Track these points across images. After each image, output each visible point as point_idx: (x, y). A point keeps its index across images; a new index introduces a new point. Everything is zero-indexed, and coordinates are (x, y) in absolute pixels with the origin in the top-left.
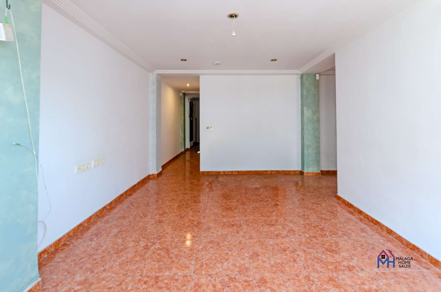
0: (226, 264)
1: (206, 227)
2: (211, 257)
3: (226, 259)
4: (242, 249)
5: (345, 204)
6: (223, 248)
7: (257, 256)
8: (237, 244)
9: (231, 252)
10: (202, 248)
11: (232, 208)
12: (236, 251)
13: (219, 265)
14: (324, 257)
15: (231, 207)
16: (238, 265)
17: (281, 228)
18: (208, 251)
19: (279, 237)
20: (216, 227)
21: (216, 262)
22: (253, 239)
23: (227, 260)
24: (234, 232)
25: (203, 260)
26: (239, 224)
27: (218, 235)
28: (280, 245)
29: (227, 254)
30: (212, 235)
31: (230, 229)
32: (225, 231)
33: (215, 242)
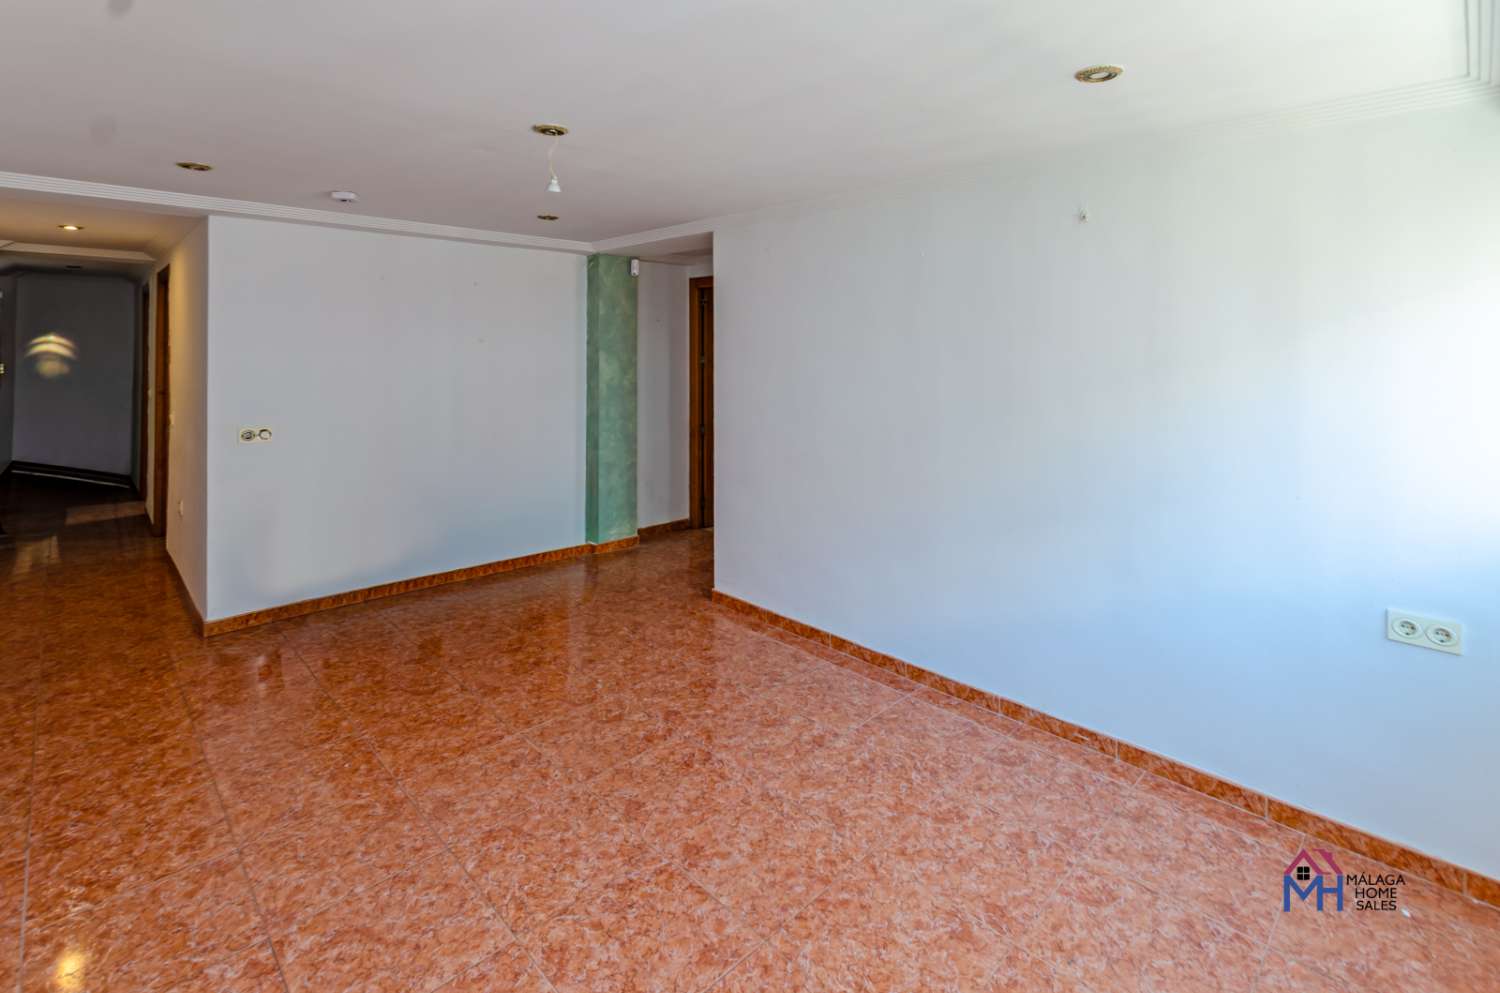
0: (580, 865)
1: (431, 807)
2: (527, 871)
3: (570, 854)
4: (591, 810)
5: (737, 610)
6: (539, 833)
7: (640, 807)
8: (569, 803)
9: (571, 832)
10: (477, 866)
11: (463, 716)
12: (580, 822)
13: (567, 877)
14: (767, 741)
15: (459, 713)
16: (613, 850)
17: (644, 719)
18: (503, 861)
19: (656, 741)
20: (467, 792)
21: (550, 875)
22: (597, 774)
23: (575, 854)
24: (533, 780)
25: (511, 891)
26: (527, 752)
27: (495, 809)
28: (671, 758)
29: (562, 841)
30: (474, 816)
31: (516, 777)
32: (503, 789)
33: (499, 831)
